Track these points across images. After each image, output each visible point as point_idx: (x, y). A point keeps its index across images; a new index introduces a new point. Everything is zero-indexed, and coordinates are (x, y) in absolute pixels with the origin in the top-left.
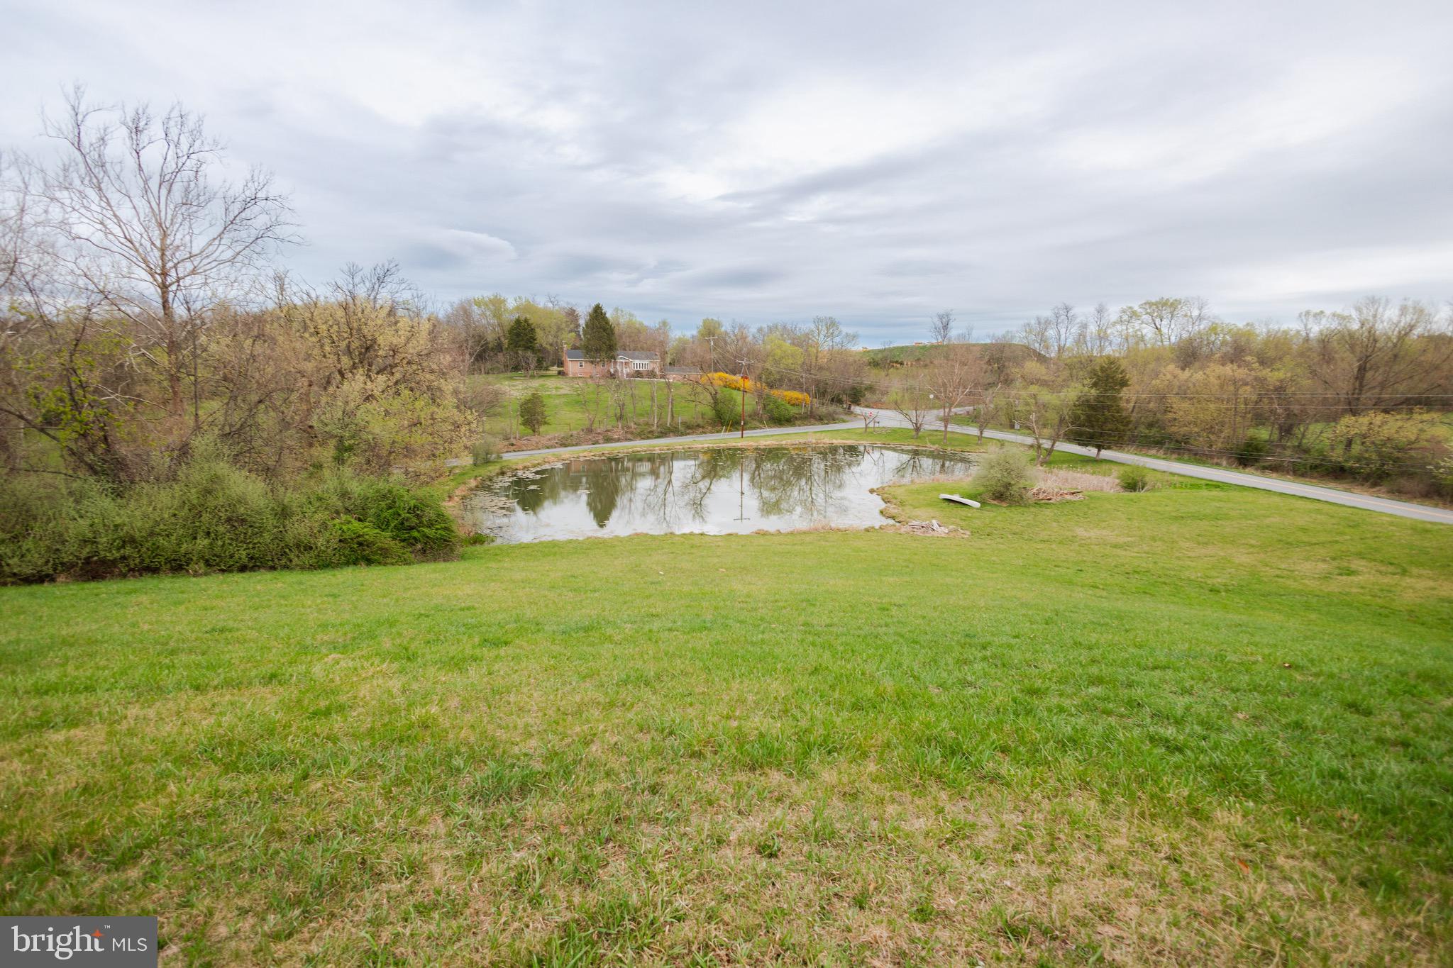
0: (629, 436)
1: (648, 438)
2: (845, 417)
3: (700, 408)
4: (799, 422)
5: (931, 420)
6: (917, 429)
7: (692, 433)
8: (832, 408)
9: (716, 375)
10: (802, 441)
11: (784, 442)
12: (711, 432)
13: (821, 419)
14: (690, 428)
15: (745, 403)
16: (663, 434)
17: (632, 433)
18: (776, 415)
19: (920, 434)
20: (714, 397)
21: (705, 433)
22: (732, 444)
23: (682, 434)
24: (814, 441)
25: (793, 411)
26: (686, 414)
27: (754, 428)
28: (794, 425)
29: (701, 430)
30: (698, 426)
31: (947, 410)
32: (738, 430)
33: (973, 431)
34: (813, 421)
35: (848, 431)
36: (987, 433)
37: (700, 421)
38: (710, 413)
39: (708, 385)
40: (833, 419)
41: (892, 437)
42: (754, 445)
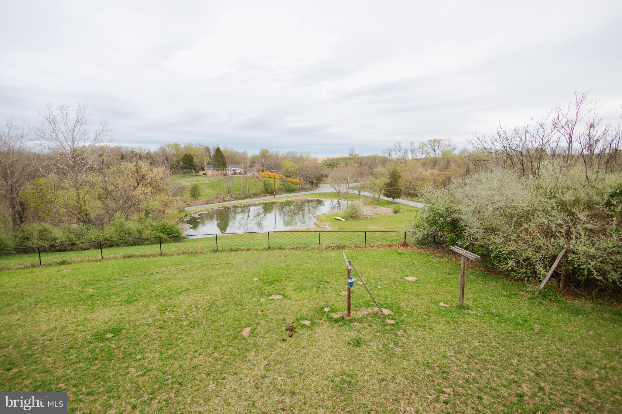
0: (232, 199)
1: (239, 200)
2: (315, 188)
3: (259, 187)
4: (297, 191)
5: (343, 189)
6: (338, 192)
7: (256, 197)
8: (310, 185)
9: (266, 173)
10: (297, 199)
11: (291, 200)
12: (263, 196)
13: (306, 190)
14: (255, 195)
15: (277, 184)
16: (245, 198)
17: (233, 198)
18: (288, 189)
19: (340, 194)
20: (264, 183)
21: (261, 197)
22: (271, 201)
23: (252, 198)
24: (301, 198)
25: (295, 187)
26: (254, 190)
27: (280, 194)
28: (295, 192)
29: (259, 196)
30: (258, 194)
31: (347, 185)
32: (273, 195)
33: (357, 192)
34: (302, 190)
36: (362, 193)
37: (259, 192)
38: (263, 189)
39: (262, 179)
40: (310, 190)
41: (330, 196)
42: (279, 201)
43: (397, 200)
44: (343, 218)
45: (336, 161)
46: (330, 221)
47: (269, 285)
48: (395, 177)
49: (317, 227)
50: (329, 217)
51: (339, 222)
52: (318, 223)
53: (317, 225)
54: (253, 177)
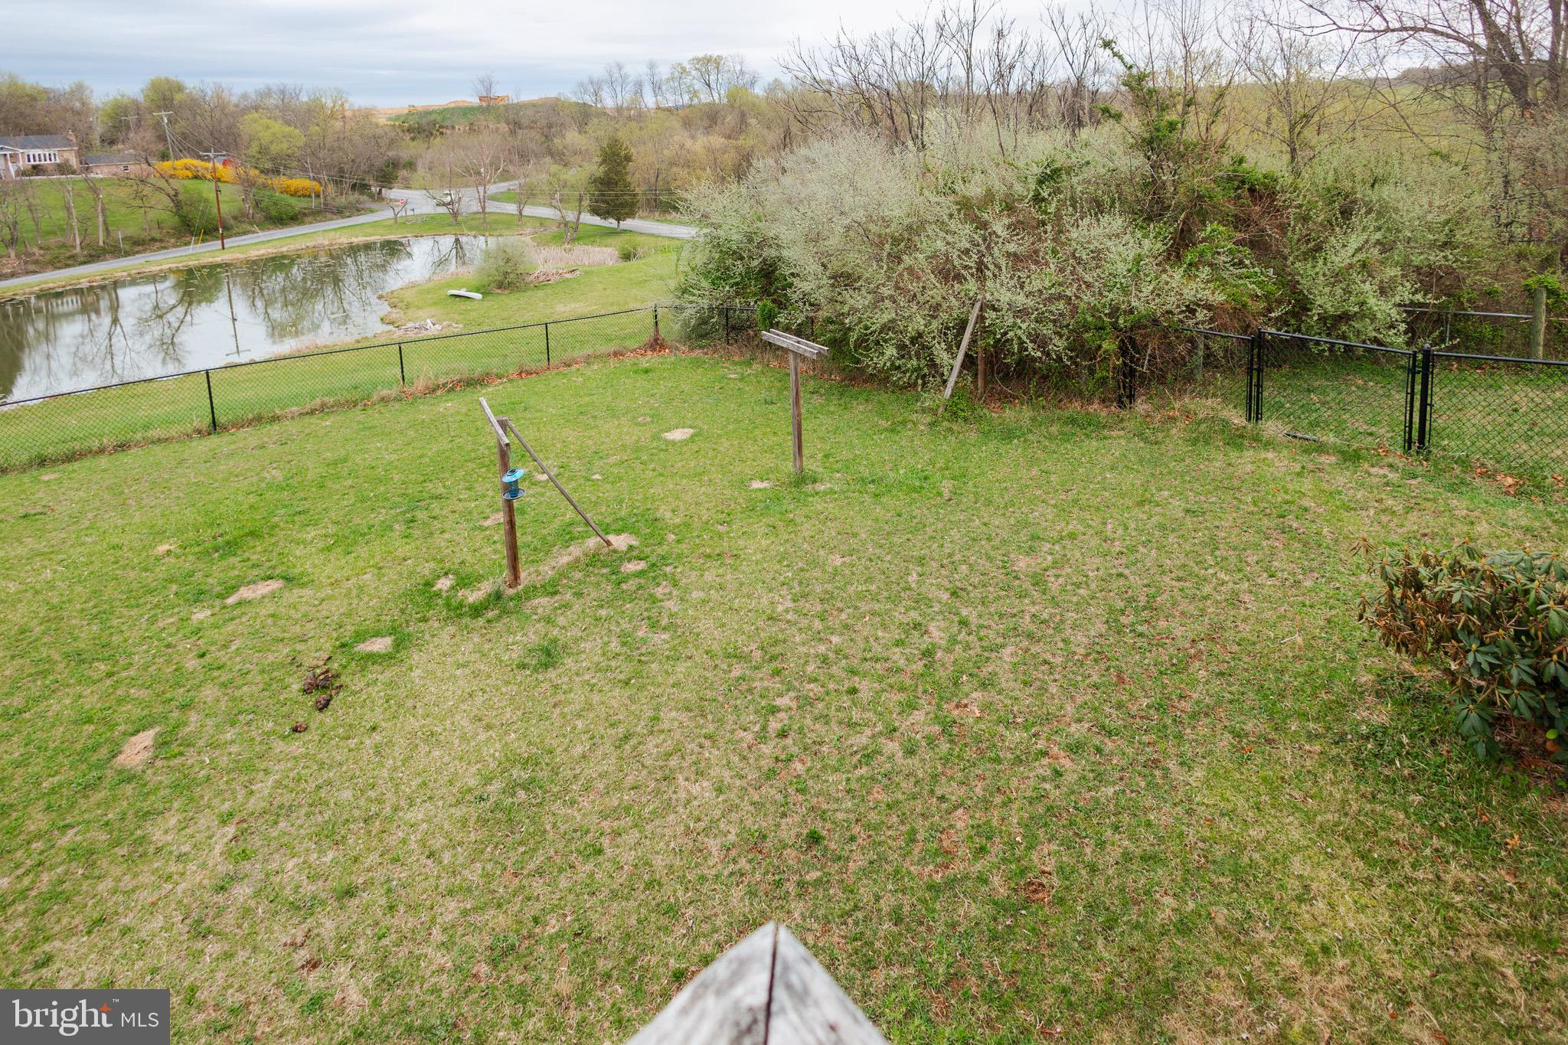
2: (374, 206)
3: (152, 215)
4: (310, 219)
5: (469, 200)
6: (455, 214)
7: (144, 251)
8: (354, 197)
9: (179, 163)
10: (310, 244)
11: (284, 249)
12: (175, 246)
13: (340, 212)
14: (139, 244)
15: (230, 200)
16: (93, 258)
17: (36, 263)
18: (274, 213)
19: (460, 218)
20: (174, 197)
21: (165, 248)
22: (208, 260)
23: (127, 254)
24: (327, 242)
25: (298, 204)
26: (131, 225)
27: (244, 233)
28: (302, 223)
29: (158, 244)
30: (153, 240)
31: (481, 189)
32: (217, 238)
33: (511, 208)
34: (329, 215)
35: (375, 224)
36: (528, 211)
37: (156, 234)
38: (170, 220)
39: (162, 184)
40: (358, 210)
41: (428, 226)
42: (241, 256)
43: (628, 223)
44: (477, 291)
45: (439, 118)
46: (435, 304)
47: (222, 558)
48: (615, 159)
49: (391, 327)
50: (428, 292)
51: (467, 305)
52: (396, 314)
53: (392, 323)
54: (122, 181)
